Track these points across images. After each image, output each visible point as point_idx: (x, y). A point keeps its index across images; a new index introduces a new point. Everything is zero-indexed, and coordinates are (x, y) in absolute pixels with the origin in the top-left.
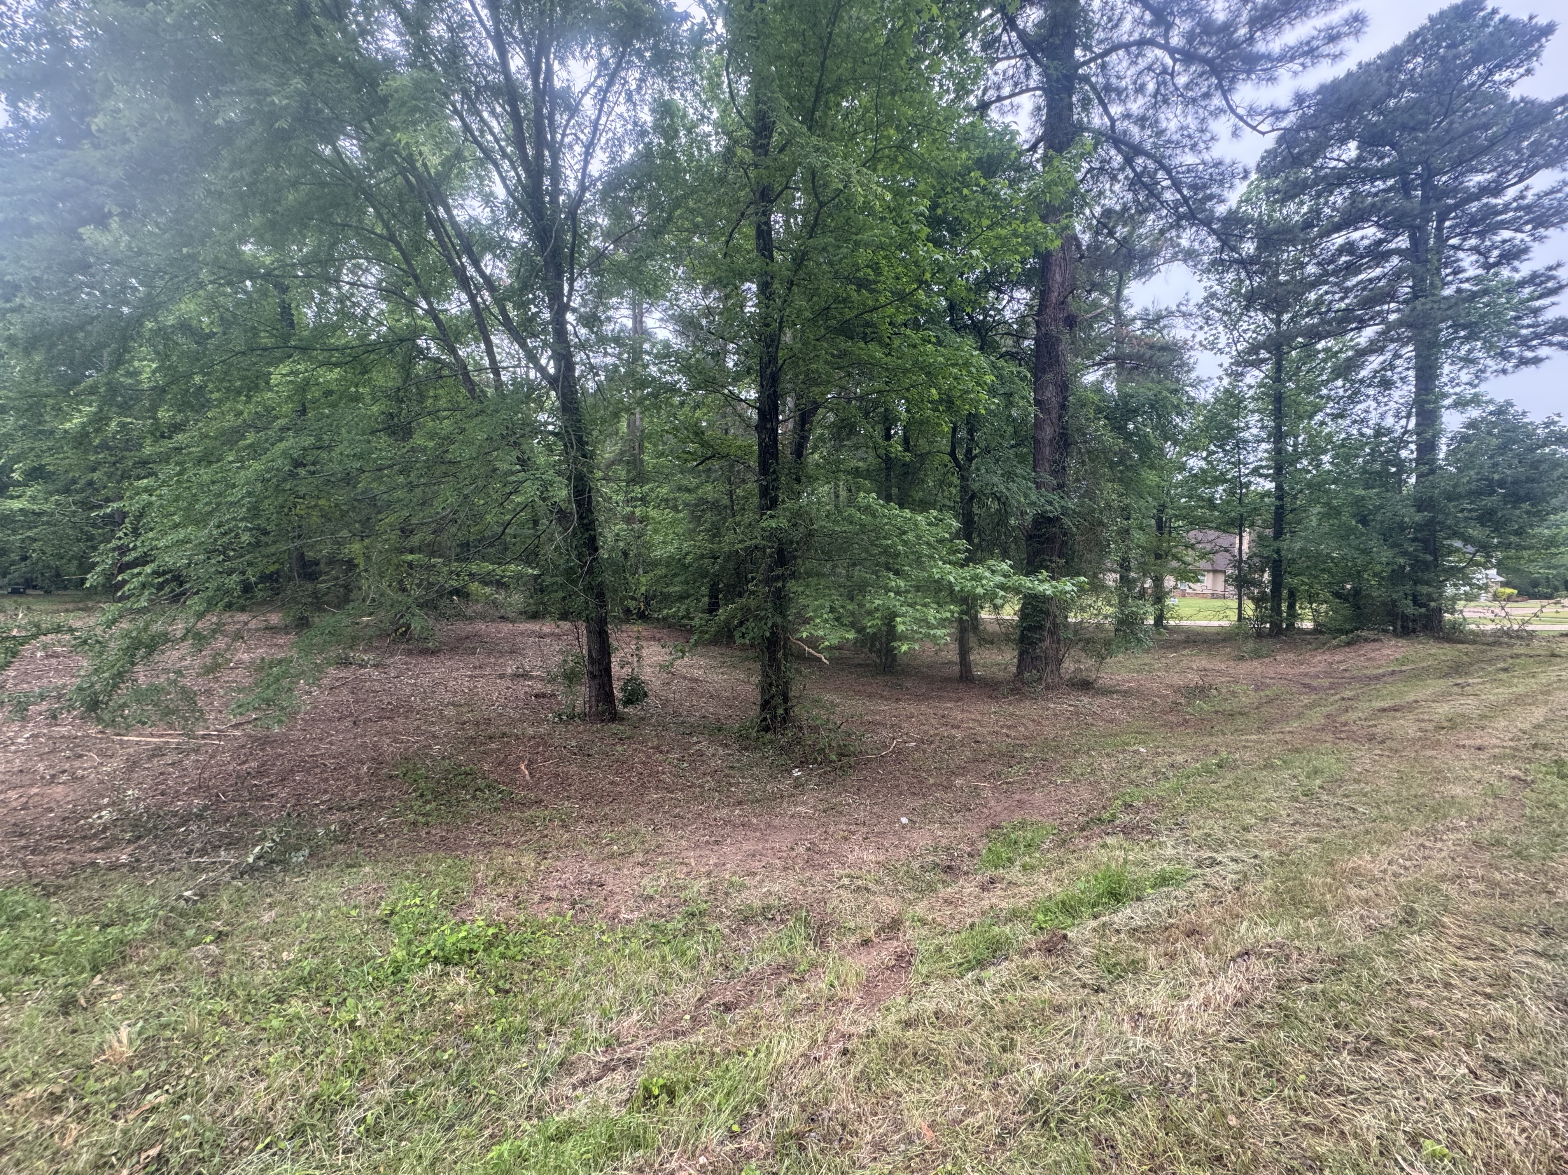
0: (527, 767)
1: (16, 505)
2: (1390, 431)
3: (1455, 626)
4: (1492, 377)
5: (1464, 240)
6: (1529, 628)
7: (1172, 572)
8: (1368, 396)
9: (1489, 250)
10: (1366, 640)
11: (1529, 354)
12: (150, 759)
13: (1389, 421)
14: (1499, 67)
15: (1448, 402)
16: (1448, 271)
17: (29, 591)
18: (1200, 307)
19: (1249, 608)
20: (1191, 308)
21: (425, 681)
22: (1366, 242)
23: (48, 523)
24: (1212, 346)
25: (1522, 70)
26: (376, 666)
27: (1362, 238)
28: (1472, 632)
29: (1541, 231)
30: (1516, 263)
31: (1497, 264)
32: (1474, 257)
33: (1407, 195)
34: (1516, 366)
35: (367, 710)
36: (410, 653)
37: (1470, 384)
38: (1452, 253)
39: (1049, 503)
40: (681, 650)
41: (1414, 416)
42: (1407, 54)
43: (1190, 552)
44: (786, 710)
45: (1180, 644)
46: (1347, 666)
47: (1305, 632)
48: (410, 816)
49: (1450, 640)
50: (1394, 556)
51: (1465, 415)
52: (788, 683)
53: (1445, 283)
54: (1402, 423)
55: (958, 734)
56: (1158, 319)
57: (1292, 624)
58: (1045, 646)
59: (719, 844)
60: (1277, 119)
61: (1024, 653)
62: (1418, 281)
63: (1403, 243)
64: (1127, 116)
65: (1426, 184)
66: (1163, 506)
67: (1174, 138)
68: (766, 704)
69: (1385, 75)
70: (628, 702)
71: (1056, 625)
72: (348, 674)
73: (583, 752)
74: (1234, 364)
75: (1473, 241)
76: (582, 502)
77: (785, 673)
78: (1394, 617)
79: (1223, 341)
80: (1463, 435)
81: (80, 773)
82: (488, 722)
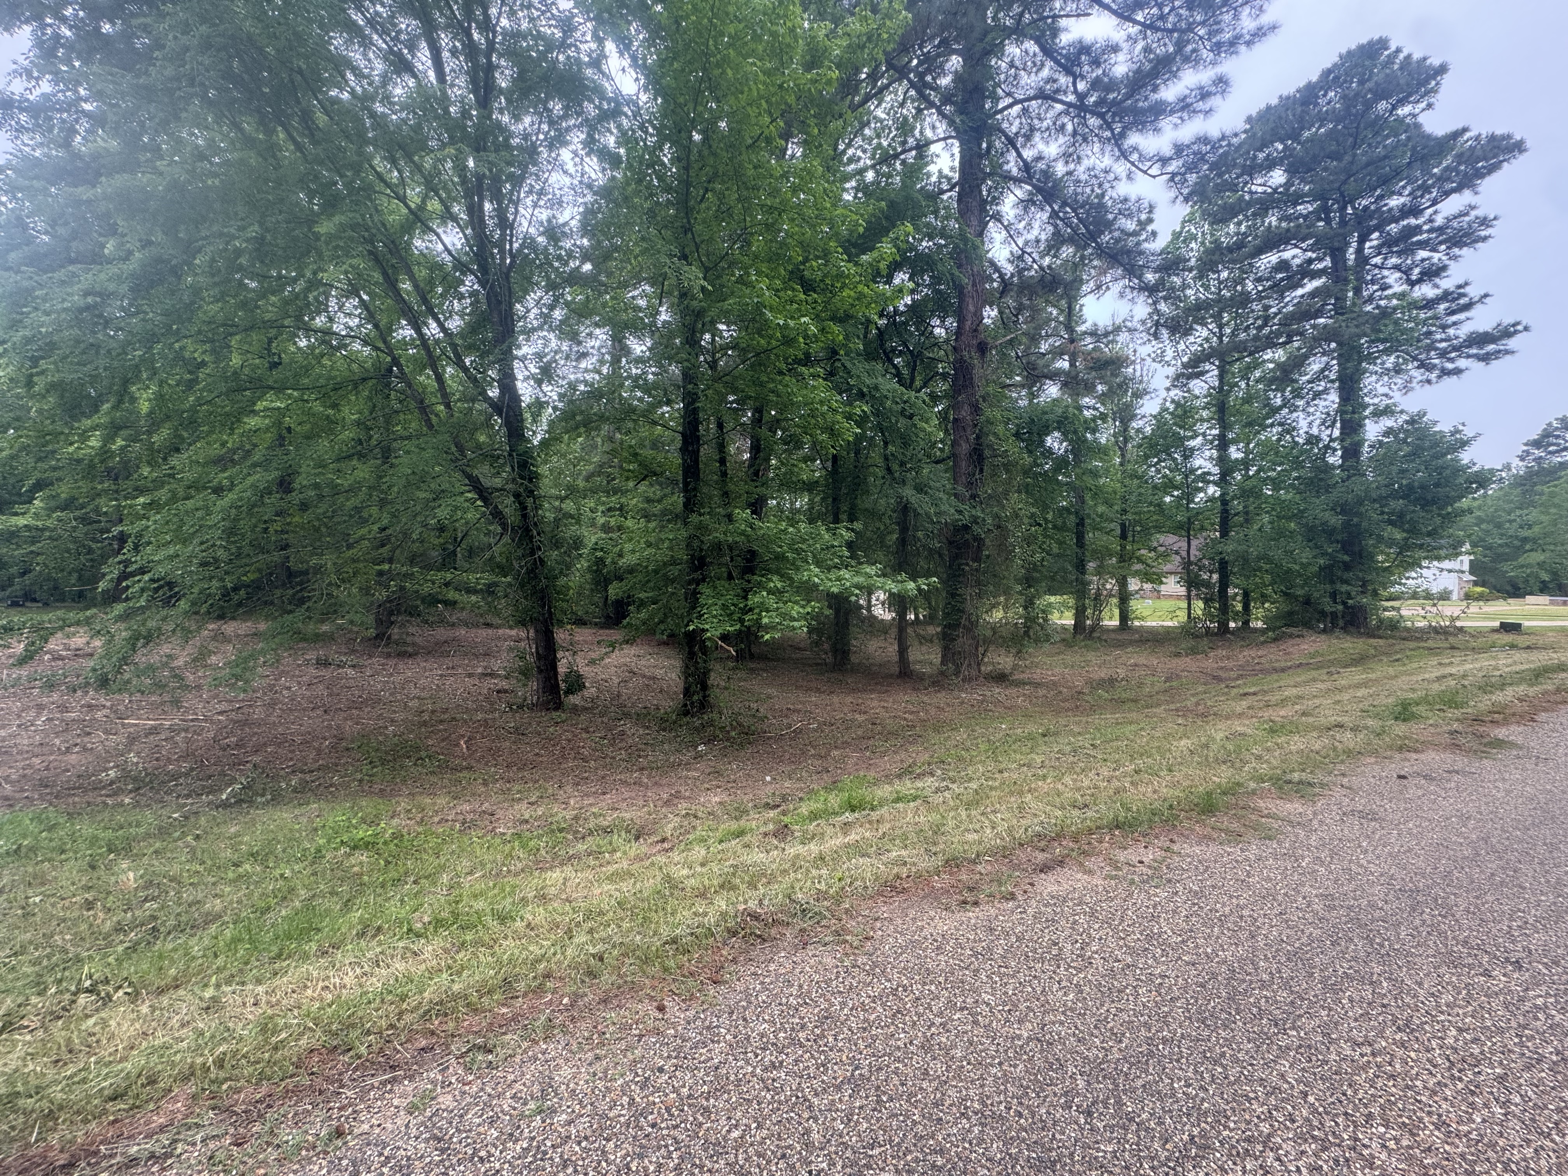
0: (466, 743)
1: (21, 521)
2: (1318, 439)
3: (1394, 626)
4: (1418, 387)
5: (1385, 259)
6: (1458, 624)
7: (1136, 574)
8: (1299, 406)
9: (1410, 269)
10: (1291, 636)
11: (1450, 366)
12: (147, 735)
13: (1315, 431)
14: (1402, 102)
15: (1367, 412)
16: (1375, 287)
17: (28, 604)
18: (1143, 322)
19: (1199, 606)
20: (1135, 324)
21: (397, 679)
22: (1297, 261)
23: (50, 538)
24: (1159, 358)
25: (1423, 105)
26: (354, 666)
27: (1294, 257)
28: (1407, 629)
29: (1456, 251)
30: (1437, 280)
31: (1419, 281)
32: (1398, 275)
33: (1328, 221)
34: (1439, 377)
35: (340, 702)
36: (388, 656)
37: (1386, 395)
38: (1376, 271)
39: (960, 512)
40: (612, 645)
41: (1338, 425)
42: (1321, 88)
43: (1153, 554)
44: (704, 697)
45: (1131, 643)
46: (1263, 660)
47: (1256, 630)
48: (359, 776)
49: (1372, 635)
50: (1315, 557)
51: (1381, 424)
52: (706, 673)
53: (1370, 299)
54: (1328, 432)
55: (860, 718)
56: (1106, 334)
57: (1246, 623)
58: (963, 642)
59: (604, 794)
60: (1163, 166)
61: (946, 649)
62: (1337, 299)
63: (1327, 262)
64: (1039, 158)
65: (1343, 209)
66: (1124, 511)
67: (1083, 177)
68: (687, 692)
69: (1299, 110)
70: (569, 691)
71: (972, 623)
72: (326, 673)
73: (518, 731)
74: (1178, 377)
75: (1394, 261)
76: (525, 516)
77: (701, 665)
78: (1323, 614)
79: (1170, 354)
80: (1380, 442)
81: (89, 746)
82: (445, 711)
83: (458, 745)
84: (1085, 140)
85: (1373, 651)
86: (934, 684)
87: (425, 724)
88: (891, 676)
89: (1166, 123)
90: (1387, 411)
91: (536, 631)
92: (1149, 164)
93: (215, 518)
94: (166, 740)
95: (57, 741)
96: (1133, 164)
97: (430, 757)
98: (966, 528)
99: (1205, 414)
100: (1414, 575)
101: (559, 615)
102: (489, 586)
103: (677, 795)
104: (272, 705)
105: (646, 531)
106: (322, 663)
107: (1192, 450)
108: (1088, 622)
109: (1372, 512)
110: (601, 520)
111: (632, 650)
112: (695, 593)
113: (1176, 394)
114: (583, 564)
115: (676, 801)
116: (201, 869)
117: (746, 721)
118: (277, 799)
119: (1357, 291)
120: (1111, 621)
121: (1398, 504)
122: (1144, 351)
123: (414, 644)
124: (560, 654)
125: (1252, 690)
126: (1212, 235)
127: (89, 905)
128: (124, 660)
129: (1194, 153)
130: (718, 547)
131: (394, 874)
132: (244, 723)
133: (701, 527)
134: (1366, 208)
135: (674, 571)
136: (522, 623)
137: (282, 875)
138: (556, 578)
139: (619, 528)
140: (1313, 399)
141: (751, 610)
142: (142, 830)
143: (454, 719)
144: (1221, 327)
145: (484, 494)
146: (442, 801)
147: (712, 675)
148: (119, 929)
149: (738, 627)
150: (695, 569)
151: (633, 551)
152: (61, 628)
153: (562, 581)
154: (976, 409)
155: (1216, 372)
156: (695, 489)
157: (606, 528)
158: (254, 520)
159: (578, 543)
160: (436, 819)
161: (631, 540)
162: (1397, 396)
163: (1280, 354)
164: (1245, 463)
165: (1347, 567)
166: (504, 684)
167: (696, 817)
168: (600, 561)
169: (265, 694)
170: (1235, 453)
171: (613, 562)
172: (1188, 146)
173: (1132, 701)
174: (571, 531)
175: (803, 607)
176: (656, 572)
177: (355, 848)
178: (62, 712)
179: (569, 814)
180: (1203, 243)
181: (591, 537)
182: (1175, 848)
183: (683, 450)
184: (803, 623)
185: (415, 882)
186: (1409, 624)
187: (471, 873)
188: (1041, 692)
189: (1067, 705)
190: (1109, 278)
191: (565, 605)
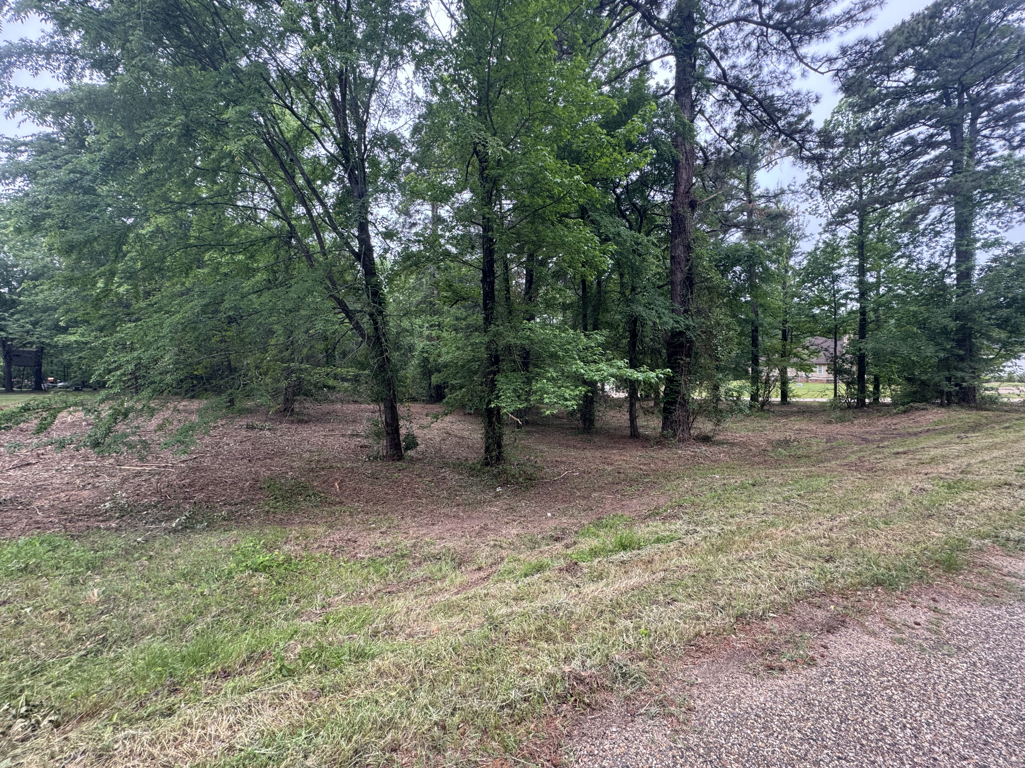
0: (339, 484)
1: (73, 338)
2: (937, 266)
3: (993, 401)
4: (1017, 225)
5: (993, 131)
7: (793, 365)
8: (922, 243)
9: (1013, 137)
10: (917, 409)
12: (134, 477)
13: (936, 260)
14: (1011, 10)
15: (978, 245)
16: (983, 153)
18: (803, 186)
19: (842, 388)
20: (797, 187)
21: (297, 438)
22: (922, 136)
23: (90, 348)
24: (815, 212)
26: (269, 429)
27: (919, 134)
28: (1005, 404)
31: (1019, 146)
32: (1002, 142)
33: (949, 104)
35: (259, 454)
36: (292, 422)
37: (994, 232)
38: (985, 140)
39: (677, 322)
40: (436, 417)
41: (955, 255)
42: (946, 5)
43: (806, 351)
44: (500, 453)
45: (793, 413)
46: (898, 426)
47: (885, 405)
48: (267, 508)
49: (979, 408)
50: (936, 352)
51: (991, 253)
52: (500, 437)
53: (979, 162)
54: (946, 260)
55: (609, 468)
56: (776, 196)
57: (876, 400)
58: (678, 414)
59: (433, 524)
60: (831, 63)
61: (665, 419)
62: (955, 162)
63: (947, 136)
64: (733, 67)
65: (960, 96)
66: (785, 321)
67: (766, 79)
68: (487, 449)
69: (928, 22)
70: (408, 448)
71: (685, 401)
72: (251, 434)
73: (374, 477)
74: (830, 224)
75: (1000, 132)
76: (376, 329)
77: (497, 430)
78: (941, 393)
79: (822, 208)
80: (989, 267)
81: (97, 484)
82: (326, 460)
83: (333, 486)
84: (765, 53)
85: (984, 421)
86: (657, 443)
87: (312, 470)
88: (625, 437)
89: (833, 32)
90: (997, 243)
91: (385, 407)
92: (820, 64)
93: (165, 331)
94: (145, 481)
95: (78, 481)
96: (807, 65)
97: (314, 494)
98: (681, 333)
99: (846, 251)
100: (1010, 364)
101: (400, 396)
102: (356, 376)
103: (485, 527)
104: (217, 455)
105: (455, 340)
106: (250, 427)
107: (838, 276)
108: (760, 399)
109: (982, 319)
110: (427, 333)
111: (448, 419)
112: (493, 381)
113: (827, 236)
114: (415, 362)
115: (485, 532)
116: (147, 586)
117: (530, 470)
118: (211, 526)
119: (971, 155)
120: (776, 398)
121: (1005, 312)
122: (804, 206)
123: (309, 415)
124: (401, 423)
125: (901, 450)
126: (855, 121)
127: (62, 617)
128: (109, 430)
129: (856, 53)
130: (509, 348)
131: (281, 595)
132: (197, 469)
133: (498, 334)
134: (978, 94)
135: (475, 365)
136: (376, 401)
137: (202, 593)
138: (398, 371)
139: (438, 338)
140: (935, 237)
141: (535, 392)
142: (113, 552)
143: (331, 467)
144: (861, 187)
145: (349, 314)
146: (321, 530)
147: (505, 437)
148: (79, 639)
149: (525, 405)
150: (493, 364)
151: (448, 353)
152: (65, 408)
153: (402, 373)
154: (688, 248)
155: (857, 220)
156: (492, 308)
157: (429, 338)
158: (197, 333)
159: (411, 348)
160: (316, 546)
161: (446, 345)
162: (1002, 234)
163: (904, 206)
164: (877, 285)
165: (961, 359)
166: (365, 442)
167: (501, 547)
168: (426, 360)
169: (213, 448)
170: (871, 279)
171: (434, 361)
172: (851, 48)
173: (806, 457)
174: (407, 340)
175: (572, 390)
176: (463, 366)
177: (256, 570)
178: (85, 460)
179: (409, 543)
180: (847, 128)
181: (420, 344)
182: (941, 606)
183: (483, 281)
184: (574, 402)
185: (297, 601)
186: (1006, 400)
187: (338, 594)
188: (736, 450)
189: (756, 459)
190: (777, 156)
191: (403, 389)
